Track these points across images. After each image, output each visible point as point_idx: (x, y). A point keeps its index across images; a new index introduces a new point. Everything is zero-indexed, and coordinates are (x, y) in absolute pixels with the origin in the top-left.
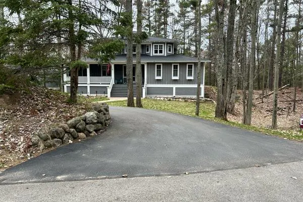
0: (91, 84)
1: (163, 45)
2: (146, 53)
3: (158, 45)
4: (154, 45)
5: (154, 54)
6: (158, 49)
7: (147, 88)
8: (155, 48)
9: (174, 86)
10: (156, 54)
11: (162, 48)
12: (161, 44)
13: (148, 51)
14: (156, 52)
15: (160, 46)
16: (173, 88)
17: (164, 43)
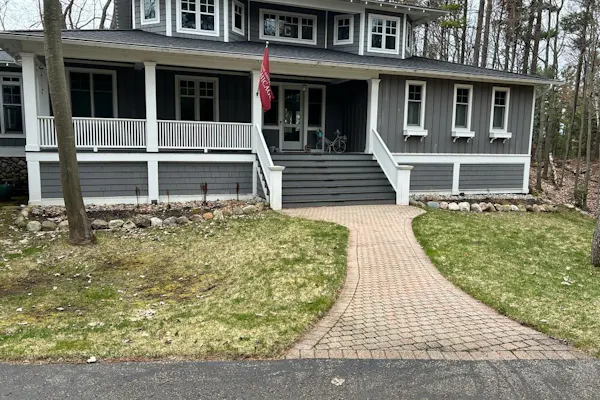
0: (161, 151)
1: (398, 20)
2: (337, 43)
3: (385, 19)
6: (384, 34)
8: (373, 30)
9: (457, 160)
10: (377, 51)
11: (394, 32)
12: (392, 19)
13: (344, 35)
14: (376, 43)
15: (388, 23)
16: (452, 165)
17: (401, 16)
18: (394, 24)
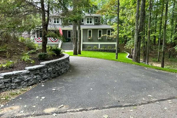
1: (92, 18)
2: (82, 23)
3: (89, 18)
4: (86, 18)
5: (87, 24)
6: (89, 21)
7: (83, 44)
8: (87, 20)
10: (88, 24)
11: (91, 20)
12: (91, 18)
13: (83, 22)
14: (88, 22)
15: (90, 19)
16: (98, 44)
17: (93, 17)
18: (91, 19)
